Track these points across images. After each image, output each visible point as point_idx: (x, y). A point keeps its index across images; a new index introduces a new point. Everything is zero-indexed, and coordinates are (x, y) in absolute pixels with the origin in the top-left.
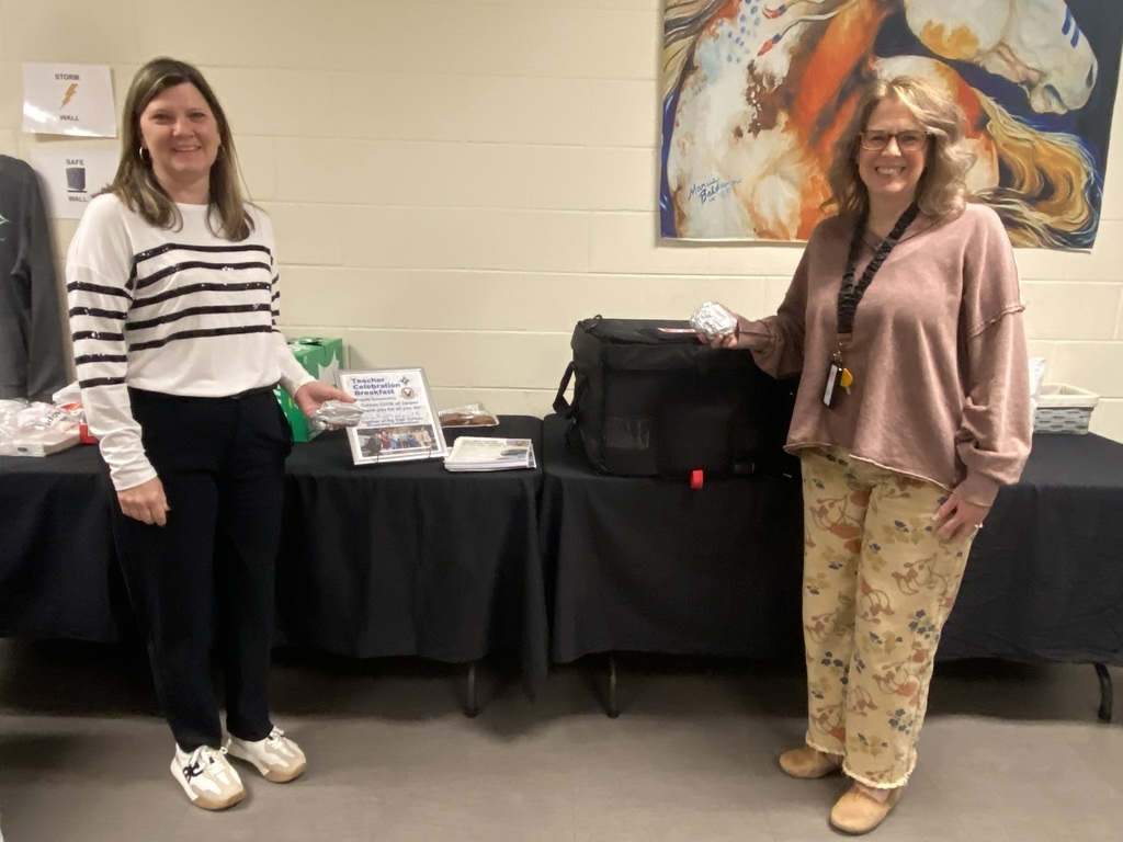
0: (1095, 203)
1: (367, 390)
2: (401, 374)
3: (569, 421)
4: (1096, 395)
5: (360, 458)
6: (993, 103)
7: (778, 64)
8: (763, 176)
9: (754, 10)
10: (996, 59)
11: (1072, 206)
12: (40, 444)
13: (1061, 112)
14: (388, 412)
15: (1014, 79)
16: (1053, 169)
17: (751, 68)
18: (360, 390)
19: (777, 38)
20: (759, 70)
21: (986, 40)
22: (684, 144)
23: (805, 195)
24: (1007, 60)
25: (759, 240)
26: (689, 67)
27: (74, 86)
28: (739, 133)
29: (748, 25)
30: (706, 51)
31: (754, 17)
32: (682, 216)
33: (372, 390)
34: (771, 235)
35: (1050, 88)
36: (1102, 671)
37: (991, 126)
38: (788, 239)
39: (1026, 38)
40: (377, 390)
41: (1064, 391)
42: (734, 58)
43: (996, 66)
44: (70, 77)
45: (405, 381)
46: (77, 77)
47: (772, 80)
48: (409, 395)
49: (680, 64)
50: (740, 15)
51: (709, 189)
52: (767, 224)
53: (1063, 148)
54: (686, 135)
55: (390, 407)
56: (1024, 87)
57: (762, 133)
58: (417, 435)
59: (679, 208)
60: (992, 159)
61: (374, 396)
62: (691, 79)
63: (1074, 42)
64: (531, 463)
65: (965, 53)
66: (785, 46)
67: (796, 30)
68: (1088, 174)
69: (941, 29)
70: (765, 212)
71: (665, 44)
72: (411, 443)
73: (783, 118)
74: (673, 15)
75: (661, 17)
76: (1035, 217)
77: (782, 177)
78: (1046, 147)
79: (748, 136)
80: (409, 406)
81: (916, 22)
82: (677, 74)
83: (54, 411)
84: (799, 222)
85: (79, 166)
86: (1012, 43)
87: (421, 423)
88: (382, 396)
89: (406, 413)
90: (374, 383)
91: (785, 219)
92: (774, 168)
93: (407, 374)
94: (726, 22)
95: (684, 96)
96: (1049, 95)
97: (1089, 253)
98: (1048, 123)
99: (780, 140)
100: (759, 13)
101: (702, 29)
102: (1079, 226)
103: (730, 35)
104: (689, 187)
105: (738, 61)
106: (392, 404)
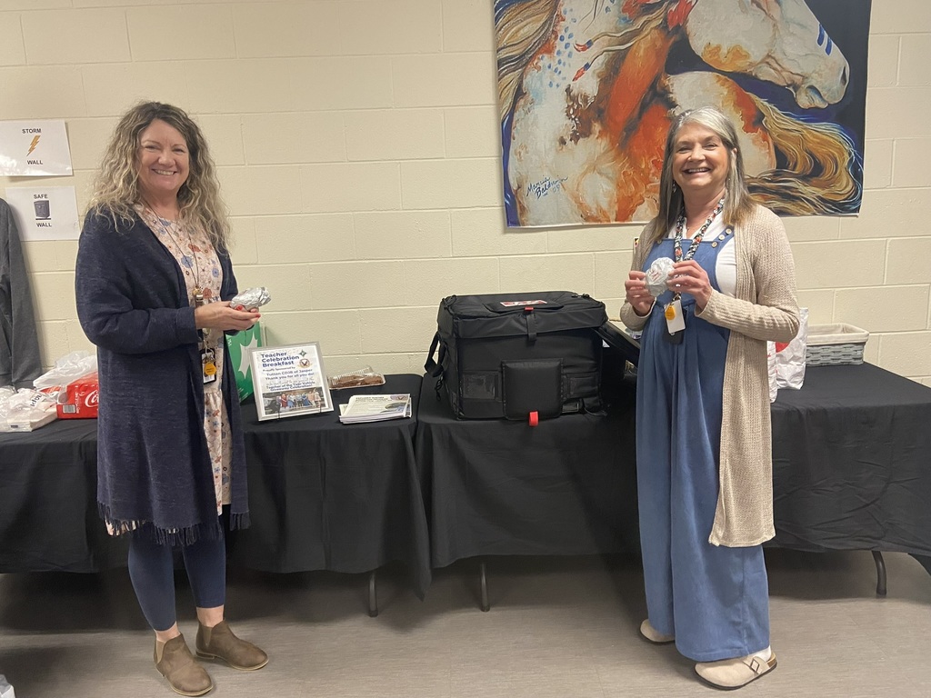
0: (858, 177)
1: (273, 362)
2: (300, 349)
3: (436, 379)
4: (866, 332)
5: (263, 415)
6: (766, 103)
7: (589, 86)
8: (585, 173)
9: (567, 46)
10: (766, 68)
11: (838, 180)
12: (28, 421)
13: (824, 106)
14: (288, 379)
15: (782, 83)
16: (821, 152)
17: (568, 90)
18: (267, 363)
19: (587, 66)
20: (575, 92)
21: (756, 54)
22: (520, 153)
23: (619, 186)
24: (774, 69)
25: (585, 223)
26: (519, 93)
27: (37, 137)
28: (563, 142)
29: (564, 58)
30: (532, 80)
31: (568, 51)
32: (523, 208)
33: (276, 362)
34: (595, 219)
35: (812, 88)
36: (877, 556)
37: (766, 121)
38: (609, 221)
39: (789, 50)
40: (280, 362)
41: (845, 330)
42: (554, 84)
43: (766, 74)
44: (34, 131)
45: (303, 354)
46: (39, 131)
47: (585, 99)
48: (305, 365)
49: (512, 91)
50: (556, 51)
51: (542, 187)
52: (590, 210)
53: (828, 135)
54: (521, 146)
55: (290, 375)
56: (791, 89)
57: (581, 140)
58: (309, 396)
59: (520, 203)
60: (769, 148)
61: (278, 367)
62: (522, 102)
63: (828, 50)
64: (407, 413)
65: (740, 65)
66: (594, 72)
67: (601, 59)
68: (850, 154)
69: (718, 48)
70: (589, 201)
71: (500, 77)
72: (305, 402)
73: (597, 127)
74: (503, 54)
75: (496, 56)
76: (809, 191)
77: (600, 173)
78: (813, 135)
79: (570, 144)
80: (304, 373)
81: (698, 45)
82: (510, 100)
83: (36, 395)
84: (616, 208)
85: (44, 199)
86: (778, 55)
87: (314, 386)
88: (285, 366)
89: (302, 378)
90: (279, 357)
91: (605, 206)
92: (593, 167)
93: (305, 348)
94: (546, 56)
95: (516, 115)
96: (811, 93)
97: (856, 216)
98: (813, 115)
99: (595, 145)
100: (571, 48)
101: (527, 63)
102: (846, 196)
103: (549, 67)
104: (526, 186)
105: (558, 86)
106: (291, 372)
